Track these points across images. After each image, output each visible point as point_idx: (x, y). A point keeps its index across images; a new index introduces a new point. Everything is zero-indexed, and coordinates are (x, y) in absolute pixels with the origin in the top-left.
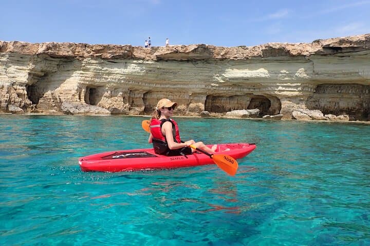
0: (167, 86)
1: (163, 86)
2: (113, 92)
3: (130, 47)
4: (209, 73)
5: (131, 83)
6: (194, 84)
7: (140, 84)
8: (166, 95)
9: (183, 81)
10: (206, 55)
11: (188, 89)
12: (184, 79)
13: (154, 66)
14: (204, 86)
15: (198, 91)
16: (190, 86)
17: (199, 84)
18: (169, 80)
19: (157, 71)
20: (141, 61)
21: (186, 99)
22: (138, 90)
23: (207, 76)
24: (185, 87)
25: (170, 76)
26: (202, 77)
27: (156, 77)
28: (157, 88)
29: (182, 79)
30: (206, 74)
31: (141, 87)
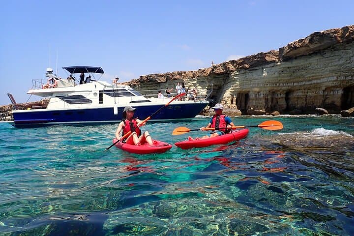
0: (303, 83)
1: (300, 84)
2: (257, 95)
3: (261, 54)
4: (339, 61)
5: (268, 85)
6: (325, 77)
7: (278, 85)
8: (305, 92)
9: (315, 76)
10: (326, 42)
11: (321, 83)
12: (316, 73)
13: (284, 66)
14: (335, 78)
15: (330, 84)
16: (323, 80)
17: (330, 76)
18: (303, 77)
19: (288, 70)
20: (272, 65)
21: (320, 95)
22: (279, 91)
23: (337, 65)
24: (319, 81)
25: (303, 73)
26: (332, 67)
27: (291, 76)
28: (296, 86)
29: (313, 73)
30: (336, 64)
31: (280, 88)
